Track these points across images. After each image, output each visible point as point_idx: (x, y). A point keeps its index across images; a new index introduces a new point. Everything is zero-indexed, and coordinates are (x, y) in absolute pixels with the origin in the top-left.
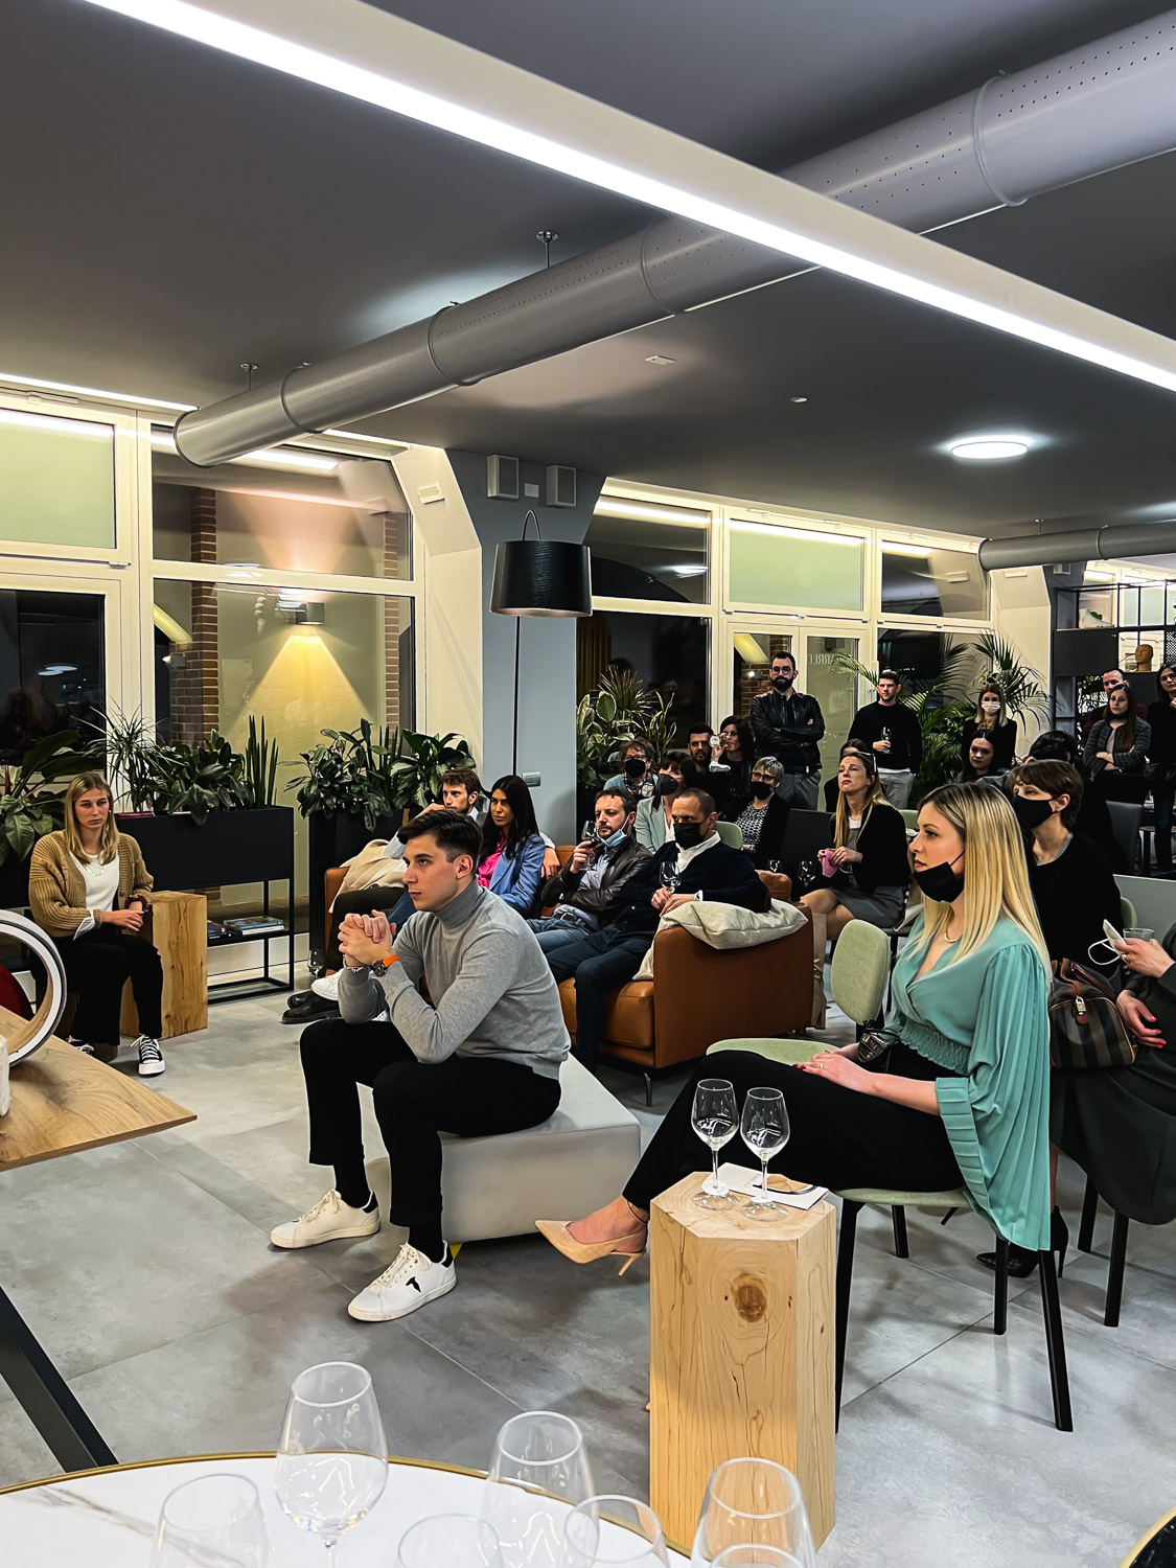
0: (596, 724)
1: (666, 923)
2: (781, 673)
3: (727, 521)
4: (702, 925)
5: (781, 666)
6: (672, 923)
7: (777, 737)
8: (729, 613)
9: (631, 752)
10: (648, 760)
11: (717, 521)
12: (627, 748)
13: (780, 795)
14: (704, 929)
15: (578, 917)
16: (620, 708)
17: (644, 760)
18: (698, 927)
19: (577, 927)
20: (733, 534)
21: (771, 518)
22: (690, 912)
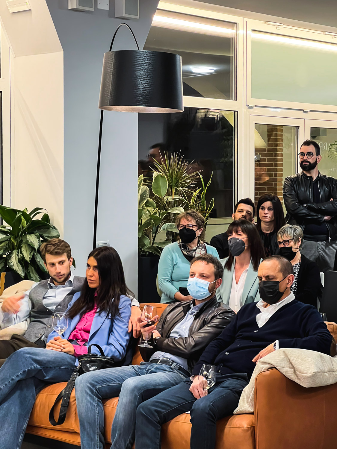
0: (150, 200)
1: (262, 366)
2: (305, 157)
3: (249, 32)
4: (293, 367)
5: (305, 152)
6: (268, 366)
7: (304, 211)
8: (251, 108)
9: (184, 222)
10: (199, 228)
11: (241, 32)
12: (180, 219)
13: (308, 257)
14: (295, 371)
15: (173, 362)
16: (170, 186)
17: (195, 229)
18: (289, 369)
19: (172, 370)
20: (255, 44)
21: (284, 29)
22: (283, 356)
